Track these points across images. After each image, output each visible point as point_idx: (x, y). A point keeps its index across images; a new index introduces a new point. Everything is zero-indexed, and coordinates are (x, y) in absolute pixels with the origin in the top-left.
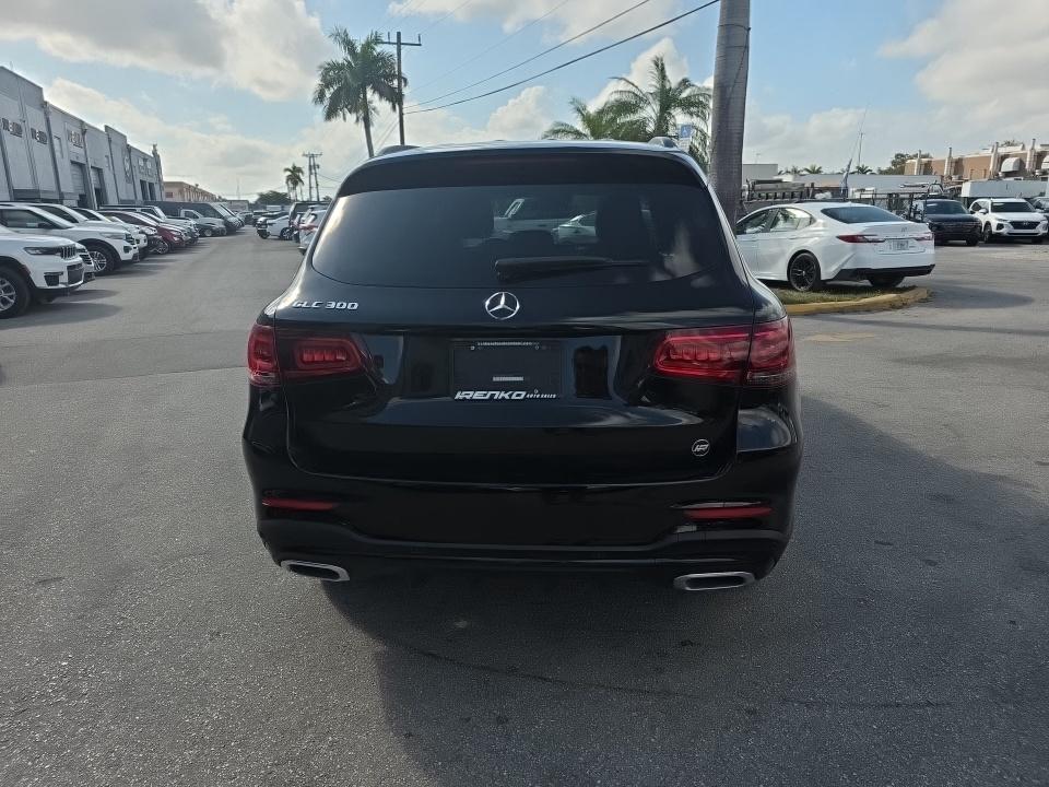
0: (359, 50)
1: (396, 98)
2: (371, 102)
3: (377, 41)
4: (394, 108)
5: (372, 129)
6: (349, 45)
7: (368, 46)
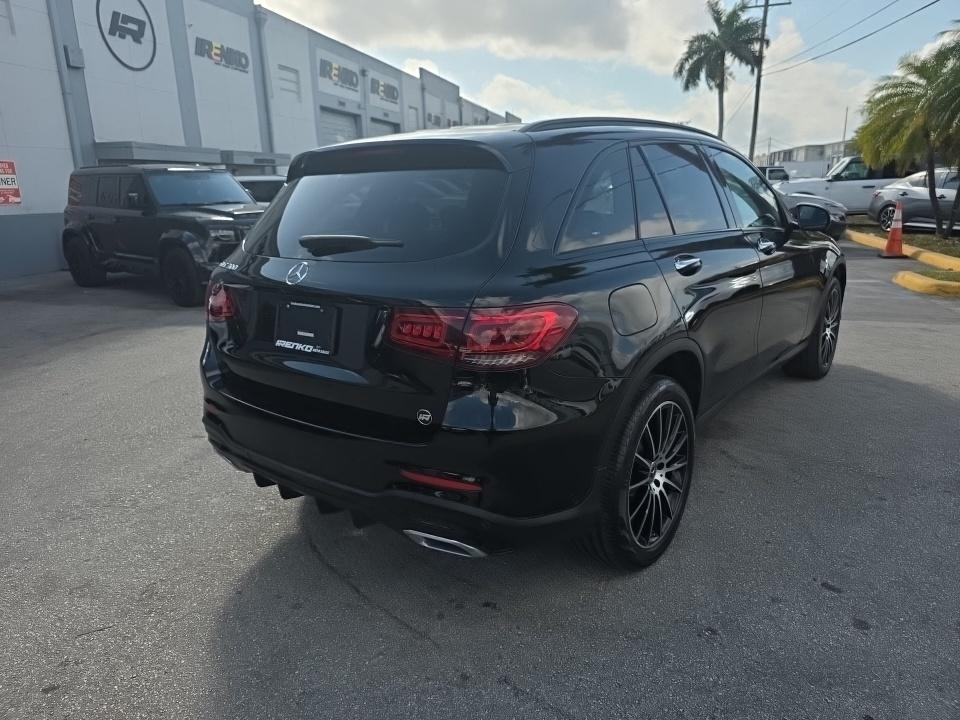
0: (724, 18)
1: (756, 61)
2: (728, 68)
3: (744, 7)
4: (753, 70)
5: (725, 95)
6: (717, 15)
7: (734, 15)
